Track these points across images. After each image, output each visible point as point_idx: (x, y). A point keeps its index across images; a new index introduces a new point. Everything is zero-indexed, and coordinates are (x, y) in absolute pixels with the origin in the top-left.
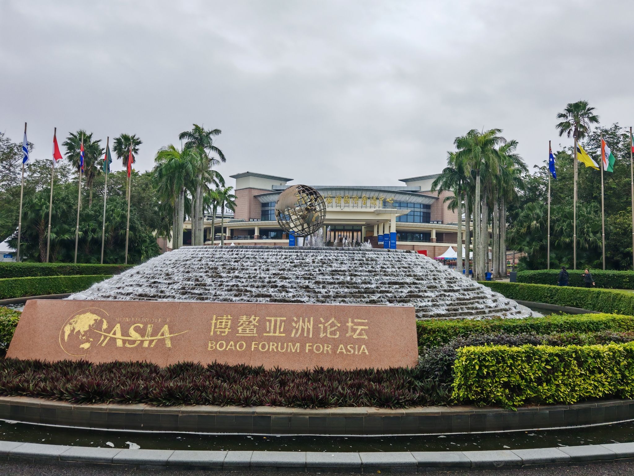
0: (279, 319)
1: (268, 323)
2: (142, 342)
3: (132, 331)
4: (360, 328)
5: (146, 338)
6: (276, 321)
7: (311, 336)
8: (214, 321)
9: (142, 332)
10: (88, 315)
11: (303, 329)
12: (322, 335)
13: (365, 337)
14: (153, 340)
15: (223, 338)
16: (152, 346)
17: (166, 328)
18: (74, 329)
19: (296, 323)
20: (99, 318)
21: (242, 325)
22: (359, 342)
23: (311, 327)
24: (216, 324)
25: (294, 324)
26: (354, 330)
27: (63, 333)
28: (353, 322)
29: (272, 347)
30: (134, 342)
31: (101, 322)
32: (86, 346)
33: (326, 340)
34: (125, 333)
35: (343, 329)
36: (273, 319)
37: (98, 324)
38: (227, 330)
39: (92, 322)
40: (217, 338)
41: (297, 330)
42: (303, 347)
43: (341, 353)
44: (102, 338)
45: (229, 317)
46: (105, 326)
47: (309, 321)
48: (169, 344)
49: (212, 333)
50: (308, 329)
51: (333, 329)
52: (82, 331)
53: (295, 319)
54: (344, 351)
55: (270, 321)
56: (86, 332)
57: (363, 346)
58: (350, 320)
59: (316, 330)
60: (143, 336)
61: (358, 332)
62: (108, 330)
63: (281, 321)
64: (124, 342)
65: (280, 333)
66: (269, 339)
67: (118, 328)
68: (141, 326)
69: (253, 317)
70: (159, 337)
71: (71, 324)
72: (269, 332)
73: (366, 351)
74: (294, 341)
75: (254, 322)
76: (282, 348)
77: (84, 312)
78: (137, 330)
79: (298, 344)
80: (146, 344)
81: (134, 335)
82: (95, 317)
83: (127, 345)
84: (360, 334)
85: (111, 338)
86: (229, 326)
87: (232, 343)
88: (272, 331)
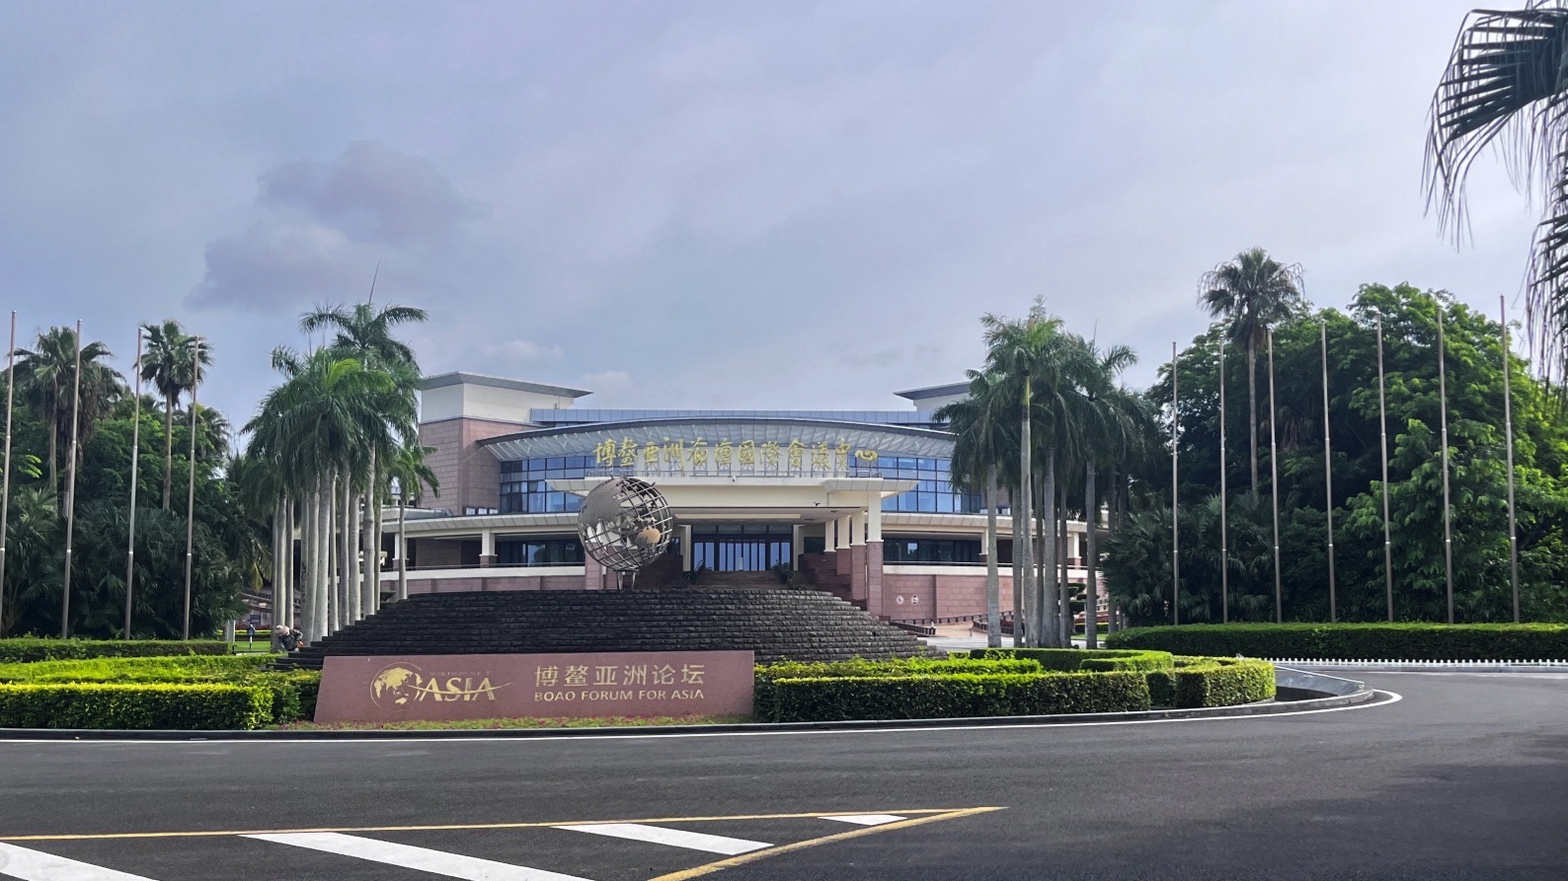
0: (609, 668)
1: (598, 673)
2: (462, 696)
3: (449, 684)
4: (696, 673)
5: (466, 692)
6: (606, 670)
7: (644, 683)
8: (538, 673)
9: (461, 686)
10: (398, 670)
11: (636, 677)
12: (656, 682)
13: (701, 682)
14: (474, 694)
15: (551, 689)
16: (474, 699)
17: (486, 681)
18: (385, 685)
19: (628, 671)
20: (411, 673)
21: (570, 675)
22: (695, 687)
23: (644, 675)
24: (541, 675)
25: (626, 672)
26: (690, 676)
27: (374, 689)
28: (688, 668)
29: (603, 695)
30: (453, 696)
31: (414, 677)
32: (402, 701)
33: (660, 687)
34: (442, 687)
35: (679, 675)
36: (603, 668)
37: (412, 680)
38: (553, 681)
39: (404, 678)
40: (543, 689)
41: (630, 678)
42: (636, 694)
43: (677, 698)
44: (418, 693)
45: (555, 668)
46: (419, 680)
47: (642, 669)
48: (492, 697)
49: (538, 684)
50: (641, 677)
51: (667, 676)
52: (394, 687)
53: (627, 667)
54: (679, 696)
55: (600, 670)
56: (399, 687)
57: (699, 691)
58: (685, 666)
59: (650, 677)
60: (463, 690)
61: (693, 677)
62: (424, 685)
63: (612, 670)
64: (443, 696)
65: (612, 681)
66: (600, 689)
67: (433, 682)
68: (459, 680)
69: (581, 667)
70: (480, 690)
71: (380, 680)
72: (599, 681)
73: (702, 696)
74: (626, 689)
75: (583, 672)
76: (614, 696)
77: (394, 667)
78: (454, 683)
79: (630, 692)
80: (467, 698)
81: (453, 690)
82: (408, 672)
83: (447, 699)
84: (696, 679)
85: (428, 693)
86: (555, 677)
87: (560, 693)
88: (602, 680)
